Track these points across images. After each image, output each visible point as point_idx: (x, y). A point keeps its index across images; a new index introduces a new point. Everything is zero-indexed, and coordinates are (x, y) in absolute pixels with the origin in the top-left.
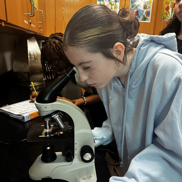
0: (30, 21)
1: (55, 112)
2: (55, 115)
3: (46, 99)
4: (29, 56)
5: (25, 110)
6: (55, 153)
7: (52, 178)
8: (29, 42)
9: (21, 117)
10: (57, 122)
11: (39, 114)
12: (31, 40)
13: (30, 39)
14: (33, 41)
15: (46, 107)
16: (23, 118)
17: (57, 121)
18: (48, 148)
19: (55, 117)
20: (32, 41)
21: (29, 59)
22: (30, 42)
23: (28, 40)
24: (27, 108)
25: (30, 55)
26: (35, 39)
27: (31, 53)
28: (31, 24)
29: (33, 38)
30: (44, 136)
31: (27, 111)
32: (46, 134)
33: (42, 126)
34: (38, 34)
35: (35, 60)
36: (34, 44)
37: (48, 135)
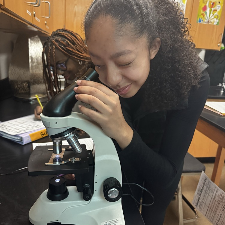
0: (34, 12)
1: (68, 130)
2: (70, 134)
3: (58, 111)
4: (30, 60)
5: (24, 129)
6: (67, 188)
8: (31, 42)
9: (18, 138)
10: (72, 144)
11: (42, 135)
12: (33, 39)
13: (32, 38)
14: (37, 41)
15: (56, 123)
17: (71, 142)
18: (57, 181)
19: (68, 136)
20: (35, 41)
21: (30, 64)
22: (32, 42)
23: (29, 40)
24: (27, 127)
25: (31, 57)
26: (39, 39)
27: (33, 57)
28: (34, 16)
29: (36, 37)
30: (52, 164)
31: (27, 131)
32: (55, 161)
33: (49, 149)
34: (43, 32)
35: (38, 65)
36: (37, 44)
37: (57, 163)
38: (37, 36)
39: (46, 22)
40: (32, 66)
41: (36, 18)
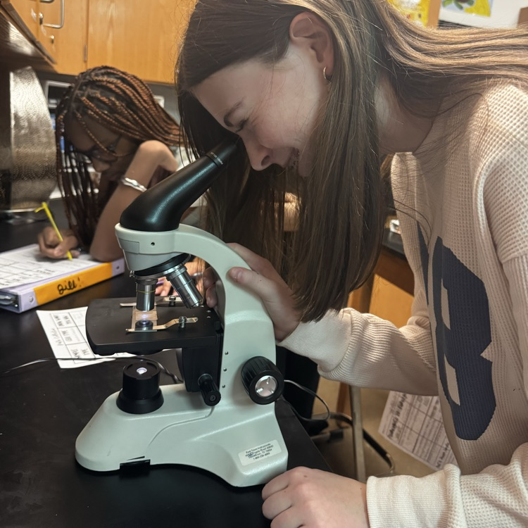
0: (41, 15)
1: (174, 259)
2: (177, 267)
3: (154, 219)
4: (13, 123)
5: (16, 277)
6: (160, 389)
7: (152, 463)
8: (14, 81)
9: (7, 297)
10: (181, 287)
11: (60, 291)
12: (20, 73)
13: (19, 71)
14: (29, 79)
15: (153, 244)
16: (16, 299)
17: (180, 285)
18: (142, 371)
19: (174, 272)
20: (25, 79)
21: (13, 132)
22: (18, 80)
23: (12, 75)
25: (17, 117)
26: (34, 74)
27: (20, 114)
28: (41, 22)
29: (28, 70)
32: (139, 325)
33: (123, 305)
34: (46, 59)
35: (31, 133)
36: (29, 87)
38: (29, 68)
39: (53, 37)
40: (16, 136)
41: (42, 27)
